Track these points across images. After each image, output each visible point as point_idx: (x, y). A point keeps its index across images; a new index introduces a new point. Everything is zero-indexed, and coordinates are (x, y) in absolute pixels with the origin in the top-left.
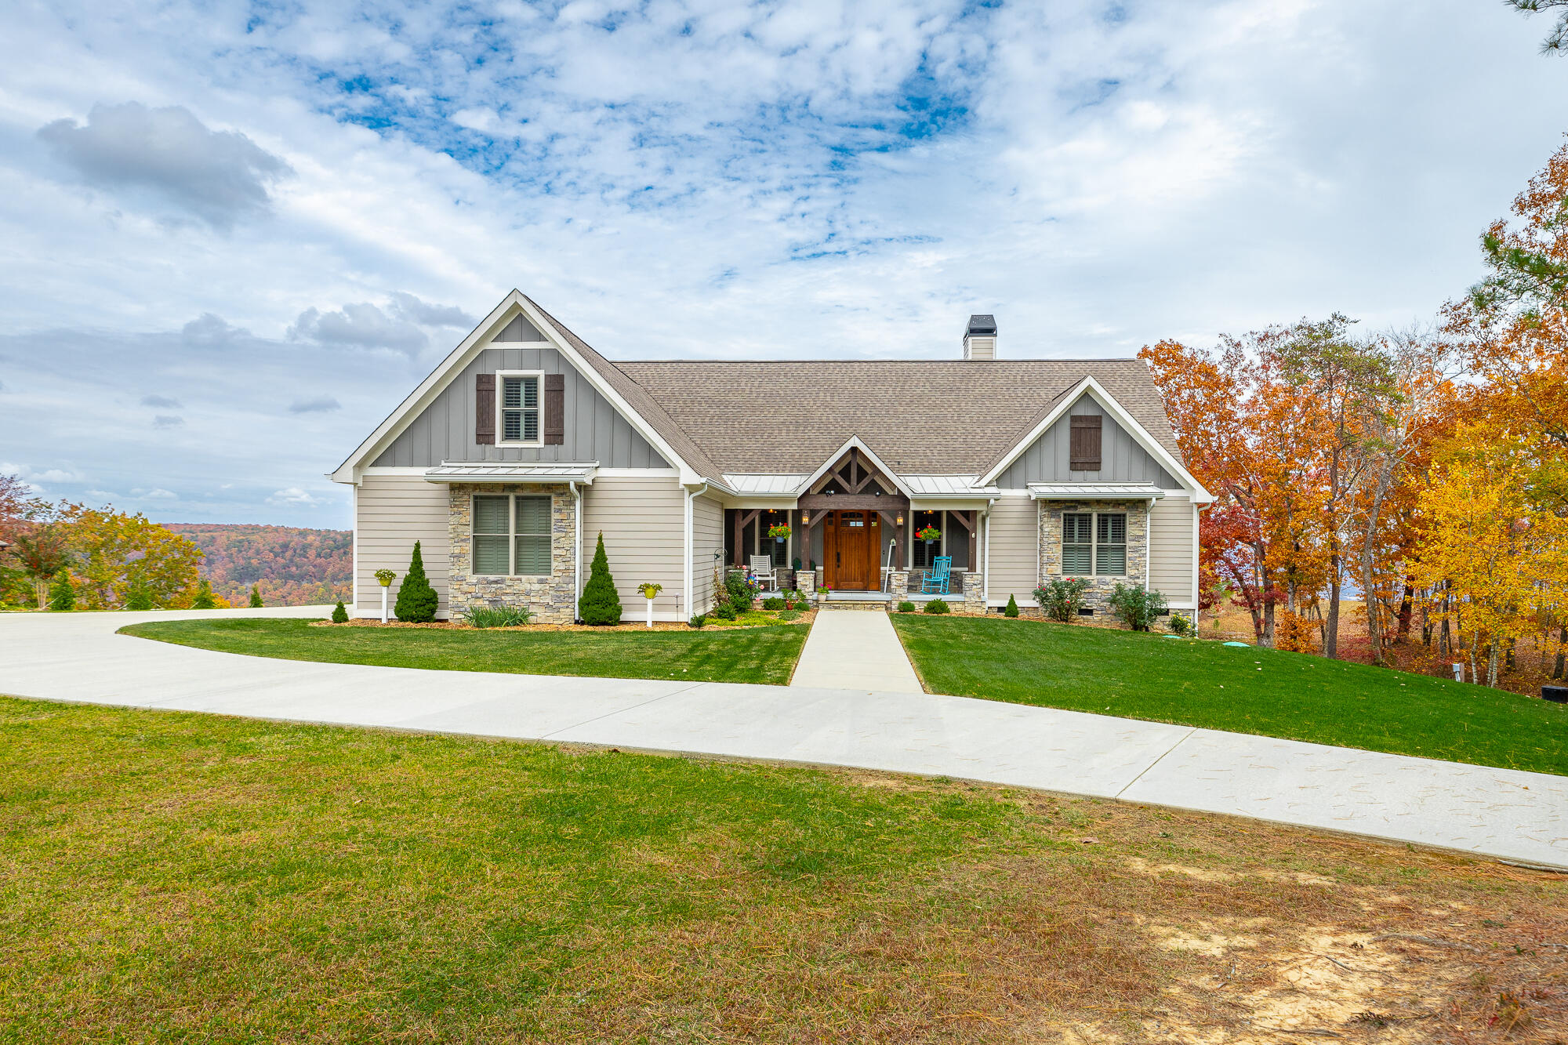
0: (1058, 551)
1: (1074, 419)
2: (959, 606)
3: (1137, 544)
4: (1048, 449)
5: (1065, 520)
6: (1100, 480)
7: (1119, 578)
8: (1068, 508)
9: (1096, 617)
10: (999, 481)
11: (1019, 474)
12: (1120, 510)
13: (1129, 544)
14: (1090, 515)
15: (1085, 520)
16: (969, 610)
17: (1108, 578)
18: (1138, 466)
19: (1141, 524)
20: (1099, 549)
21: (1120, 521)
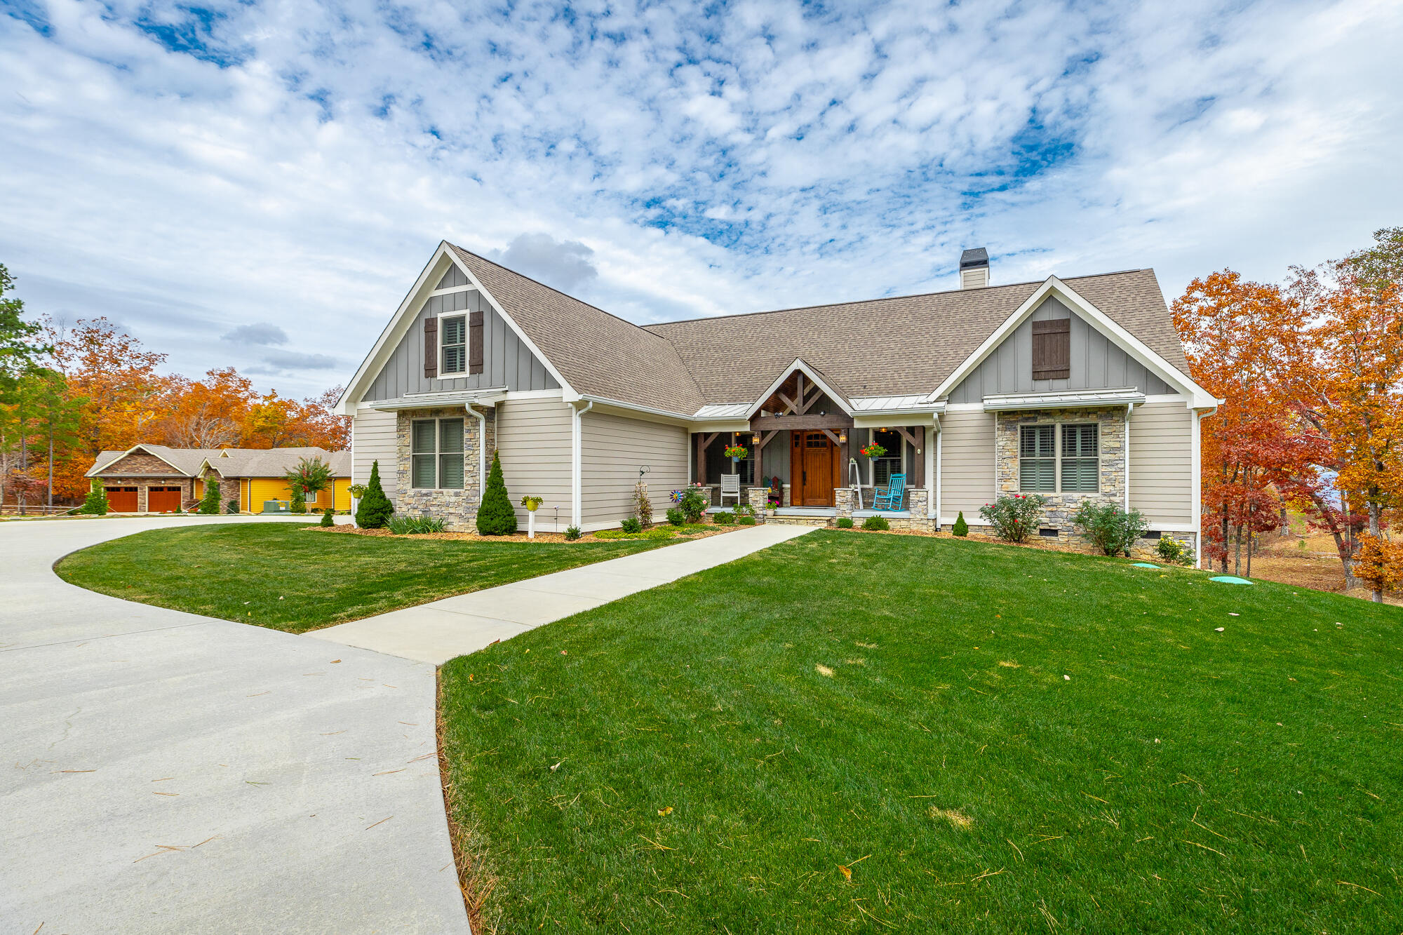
0: (1015, 466)
1: (1036, 325)
2: (904, 523)
3: (1112, 457)
4: (1006, 360)
5: (1022, 433)
6: (1069, 389)
7: (1089, 495)
8: (1027, 419)
9: (1062, 538)
10: (951, 396)
11: (973, 387)
12: (1090, 420)
13: (1102, 457)
14: (1053, 427)
15: (1048, 432)
16: (914, 527)
17: (1076, 495)
18: (1117, 370)
19: (1118, 435)
20: (1064, 463)
21: (1090, 434)
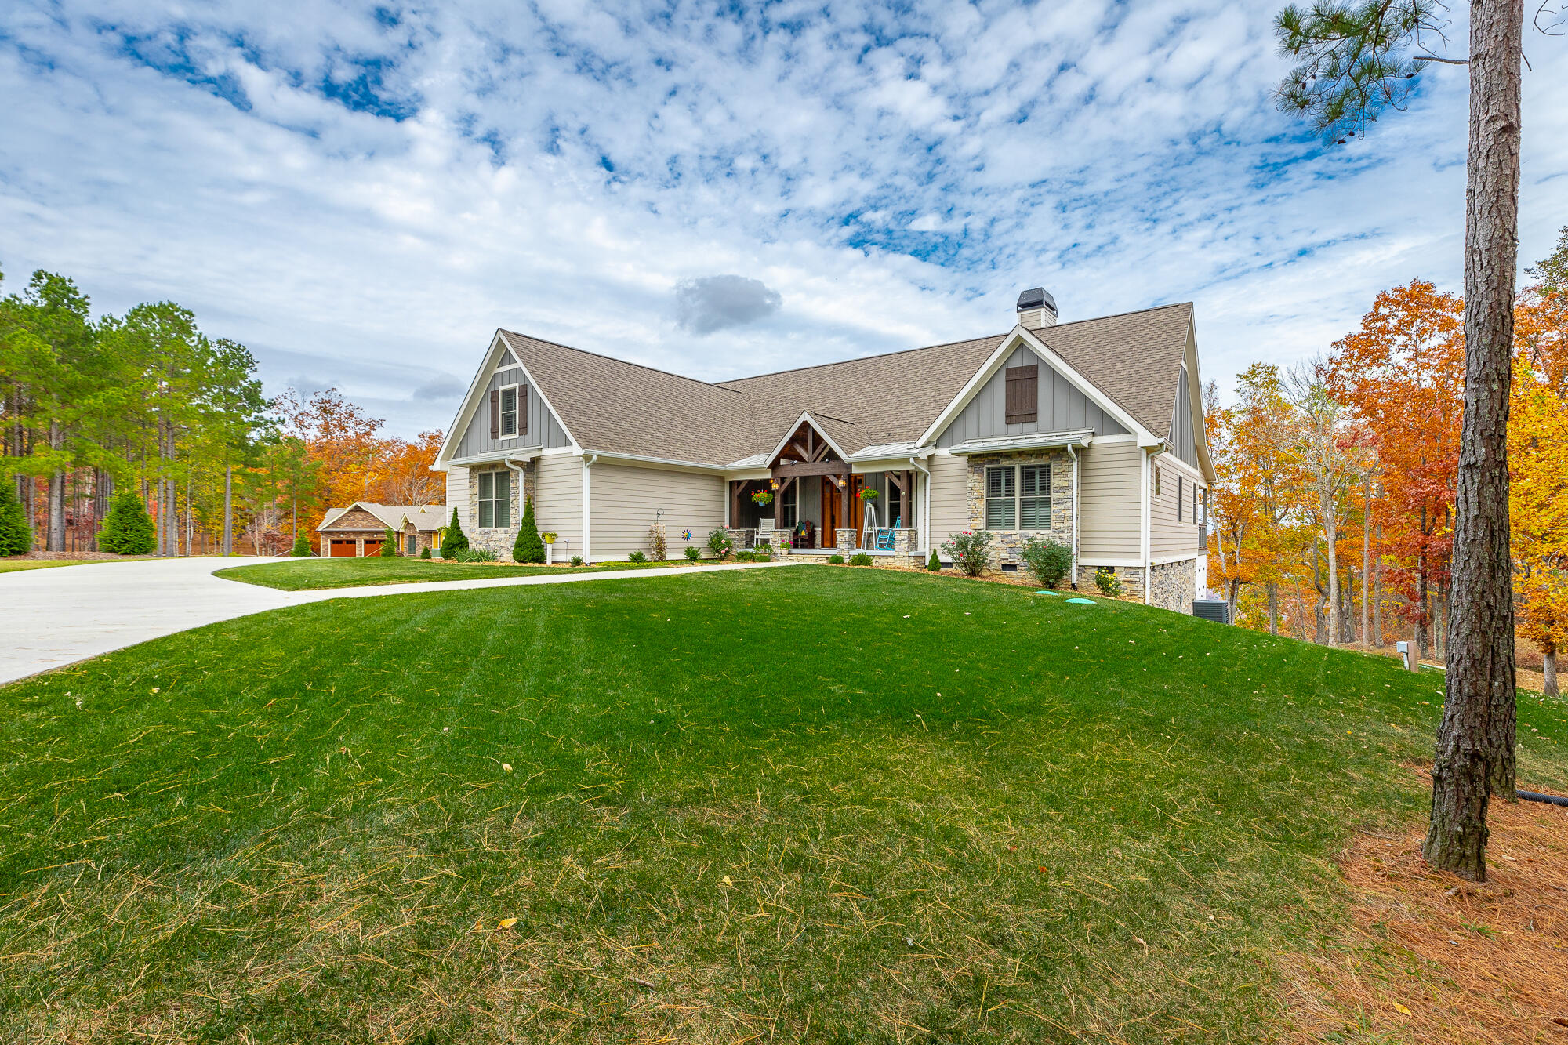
0: (981, 506)
1: (1009, 372)
2: (890, 560)
3: (1061, 495)
4: (985, 404)
5: (988, 474)
6: (1037, 432)
7: (1042, 532)
8: (991, 462)
9: (1020, 573)
10: (938, 441)
11: (957, 431)
12: (1043, 461)
13: (1053, 496)
14: (1014, 468)
15: (1010, 472)
16: (898, 564)
17: (1031, 532)
18: (1077, 413)
19: (1066, 474)
20: (1023, 503)
21: (1045, 471)
